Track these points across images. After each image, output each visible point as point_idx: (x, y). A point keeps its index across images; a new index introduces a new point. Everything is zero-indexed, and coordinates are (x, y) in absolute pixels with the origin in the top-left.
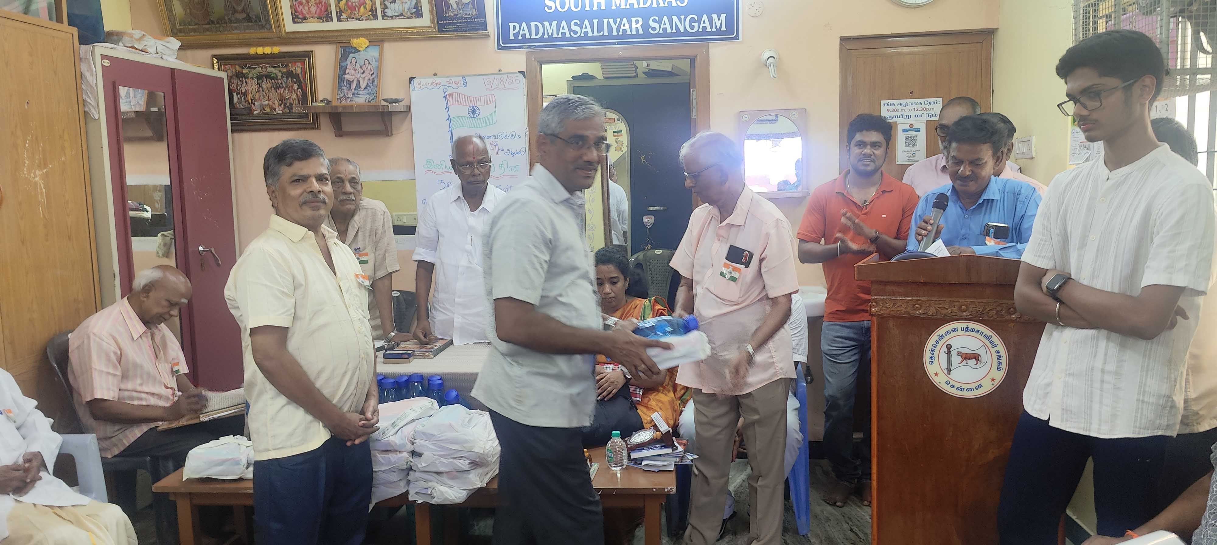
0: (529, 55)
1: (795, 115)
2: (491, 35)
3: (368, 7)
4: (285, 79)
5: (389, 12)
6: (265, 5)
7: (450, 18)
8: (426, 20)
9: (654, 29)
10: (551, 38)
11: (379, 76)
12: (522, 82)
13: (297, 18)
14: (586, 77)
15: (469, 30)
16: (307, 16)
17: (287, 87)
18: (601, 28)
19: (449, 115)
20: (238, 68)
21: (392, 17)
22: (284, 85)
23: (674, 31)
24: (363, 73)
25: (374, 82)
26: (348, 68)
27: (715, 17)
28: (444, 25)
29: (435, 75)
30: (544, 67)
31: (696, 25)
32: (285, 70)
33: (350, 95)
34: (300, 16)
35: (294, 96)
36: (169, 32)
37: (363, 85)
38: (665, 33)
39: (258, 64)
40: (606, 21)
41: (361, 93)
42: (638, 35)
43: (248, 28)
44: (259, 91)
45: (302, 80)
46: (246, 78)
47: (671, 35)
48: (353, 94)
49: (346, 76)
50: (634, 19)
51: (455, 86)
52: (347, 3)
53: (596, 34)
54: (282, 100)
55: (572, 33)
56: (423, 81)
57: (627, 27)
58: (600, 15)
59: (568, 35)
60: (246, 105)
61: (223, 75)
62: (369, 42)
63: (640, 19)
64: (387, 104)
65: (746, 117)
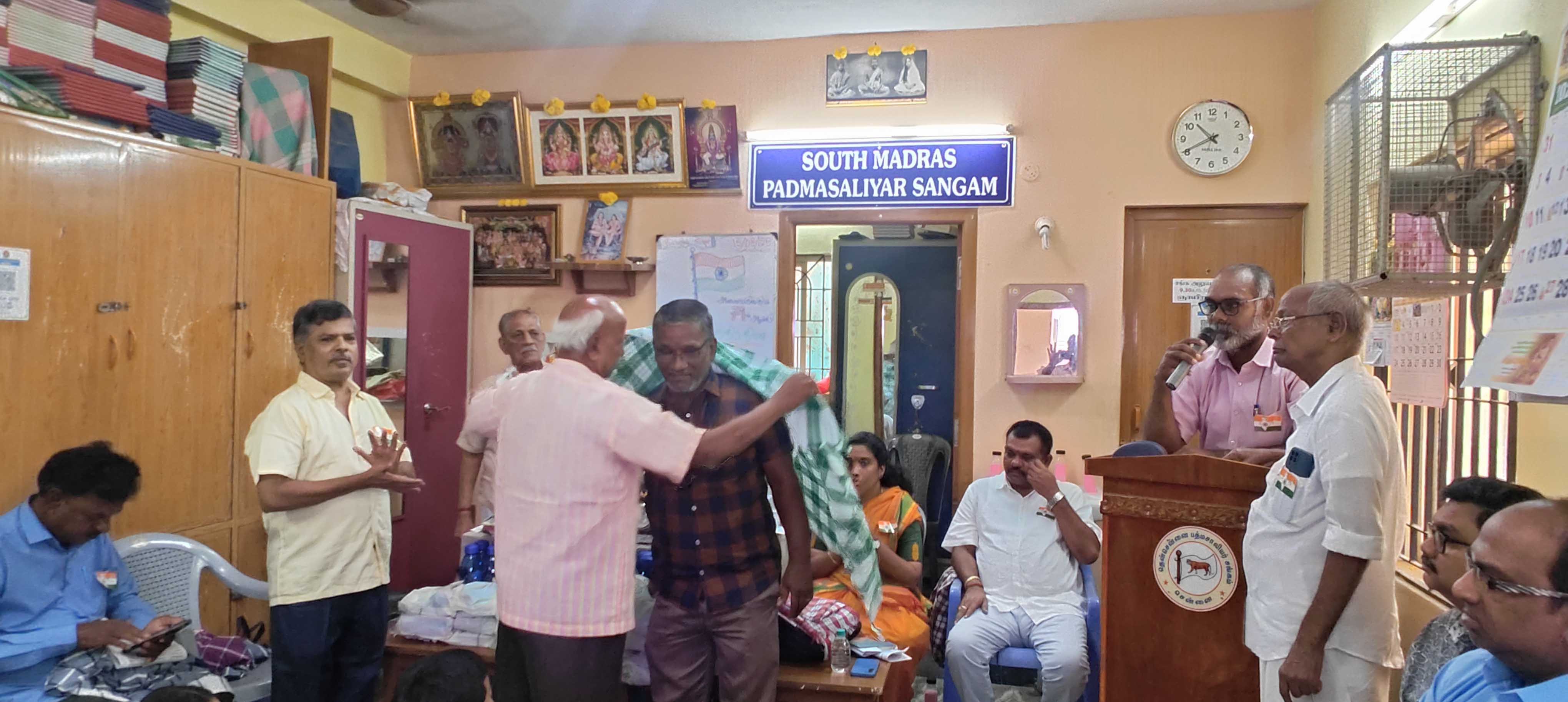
0: (783, 215)
1: (1070, 290)
2: (744, 192)
3: (619, 161)
4: (530, 233)
5: (640, 166)
6: (517, 157)
7: (703, 174)
8: (677, 176)
9: (918, 191)
10: (807, 198)
11: (625, 233)
12: (775, 243)
13: (547, 170)
14: (856, 236)
15: (722, 187)
16: (558, 169)
17: (531, 241)
18: (861, 189)
19: (695, 276)
20: (485, 221)
21: (643, 172)
22: (529, 239)
23: (940, 194)
24: (610, 229)
25: (620, 239)
26: (595, 222)
27: (985, 180)
28: (695, 181)
29: (683, 233)
30: (798, 228)
31: (963, 188)
32: (531, 223)
33: (594, 252)
34: (551, 169)
35: (538, 251)
36: (421, 182)
37: (608, 242)
38: (930, 197)
39: (505, 216)
40: (866, 181)
41: (605, 249)
42: (900, 198)
43: (499, 179)
44: (503, 245)
45: (547, 233)
46: (492, 230)
47: (937, 198)
48: (598, 251)
49: (592, 232)
50: (896, 180)
51: (704, 246)
52: (598, 158)
53: (855, 195)
54: (526, 254)
55: (830, 193)
56: (672, 239)
57: (889, 189)
58: (861, 175)
59: (825, 195)
60: (490, 258)
61: (470, 227)
62: (619, 196)
63: (904, 181)
64: (630, 262)
65: (1015, 291)
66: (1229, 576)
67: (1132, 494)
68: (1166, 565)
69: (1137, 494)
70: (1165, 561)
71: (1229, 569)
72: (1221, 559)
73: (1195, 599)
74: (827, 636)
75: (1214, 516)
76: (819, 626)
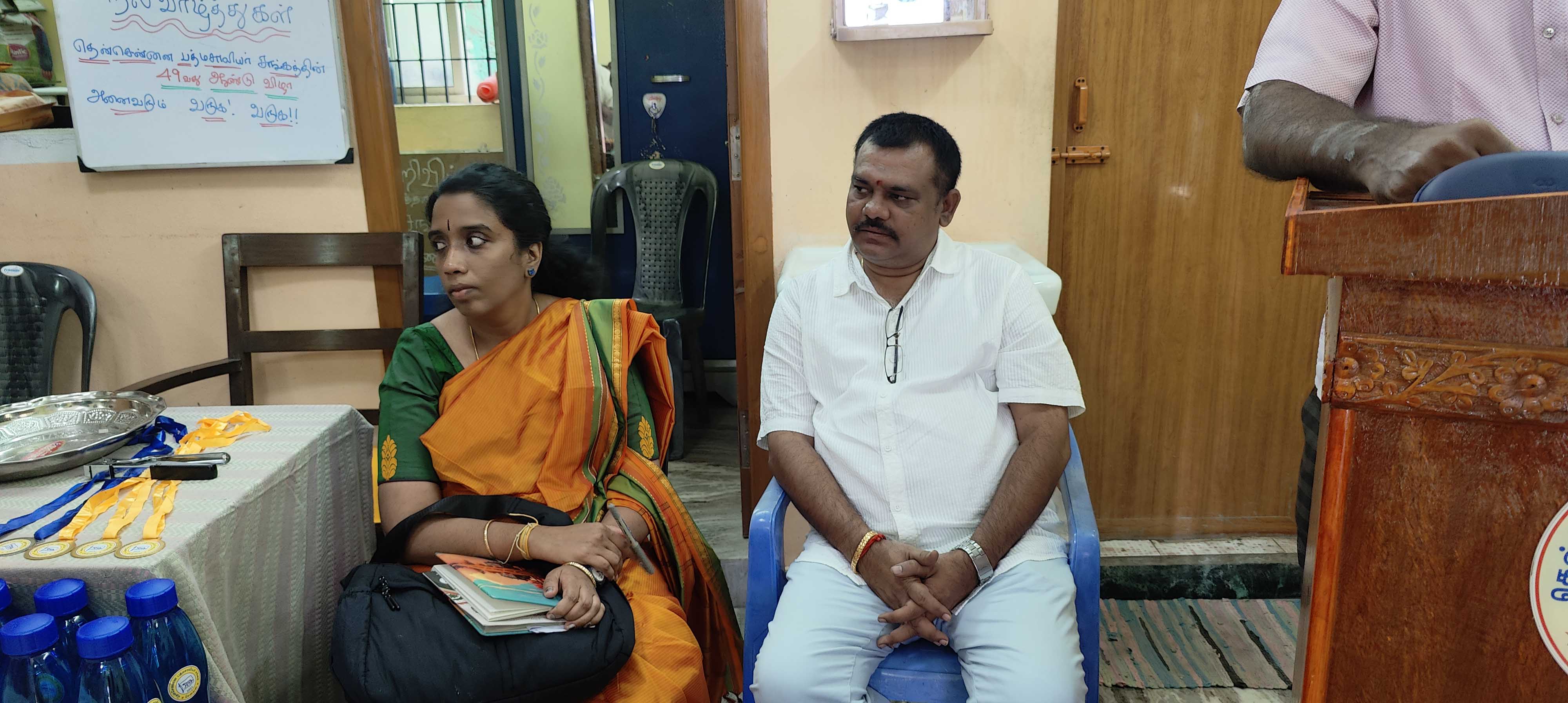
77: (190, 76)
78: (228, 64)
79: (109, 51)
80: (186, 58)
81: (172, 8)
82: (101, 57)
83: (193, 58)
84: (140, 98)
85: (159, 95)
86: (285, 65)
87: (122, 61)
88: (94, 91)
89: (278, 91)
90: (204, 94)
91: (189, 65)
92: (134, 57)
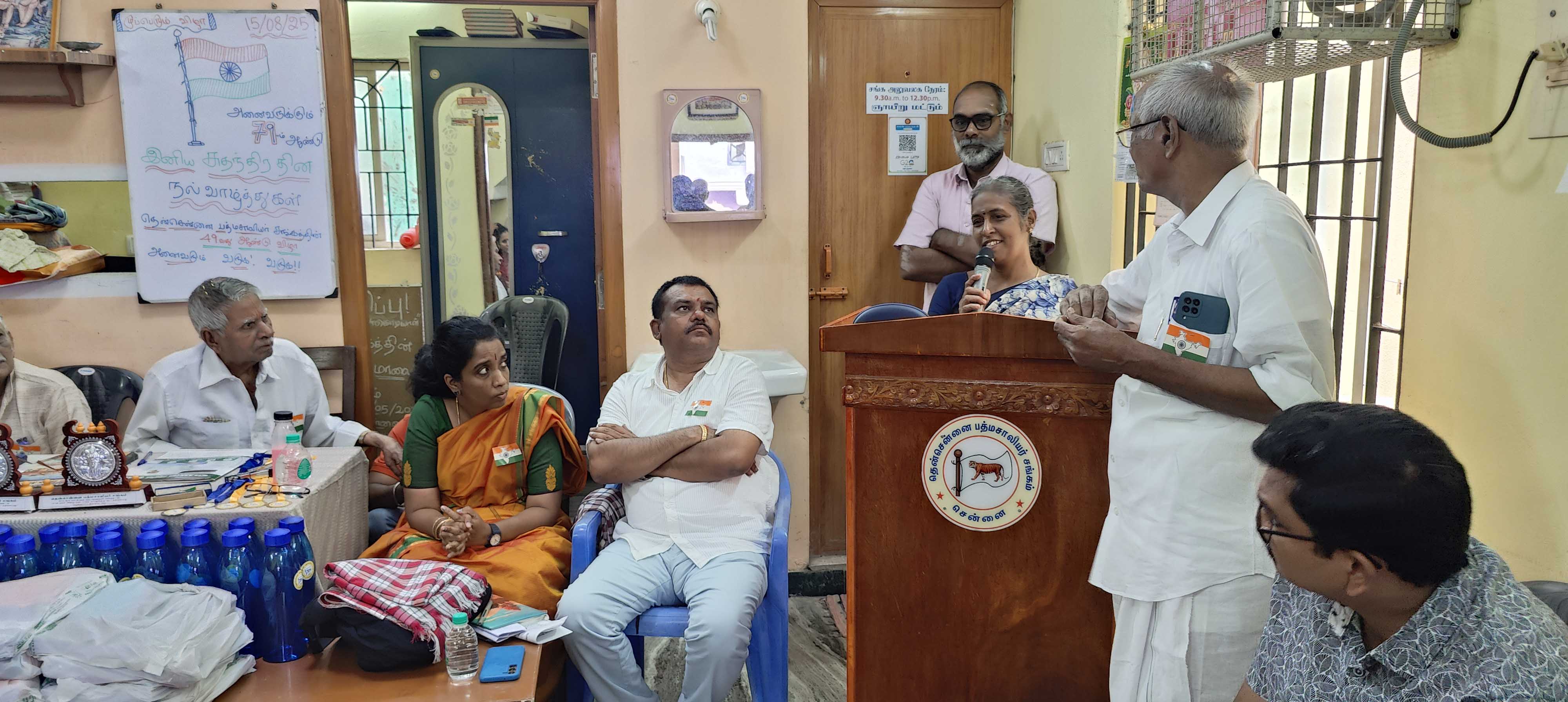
1: (744, 98)
12: (314, 27)
14: (442, 33)
19: (185, 76)
29: (159, 7)
30: (351, 5)
37: (25, 18)
51: (195, 28)
56: (139, 17)
64: (66, 51)
65: (673, 99)
66: (1030, 479)
67: (887, 374)
68: (940, 471)
69: (897, 374)
70: (939, 466)
71: (1029, 470)
72: (1017, 457)
73: (981, 514)
74: (438, 623)
75: (1008, 397)
76: (424, 611)
77: (224, 239)
78: (252, 232)
79: (167, 222)
80: (222, 227)
81: (214, 194)
82: (160, 226)
83: (227, 227)
84: (187, 253)
85: (200, 251)
86: (293, 233)
87: (176, 229)
88: (153, 249)
89: (286, 250)
90: (232, 252)
91: (224, 232)
92: (184, 226)
